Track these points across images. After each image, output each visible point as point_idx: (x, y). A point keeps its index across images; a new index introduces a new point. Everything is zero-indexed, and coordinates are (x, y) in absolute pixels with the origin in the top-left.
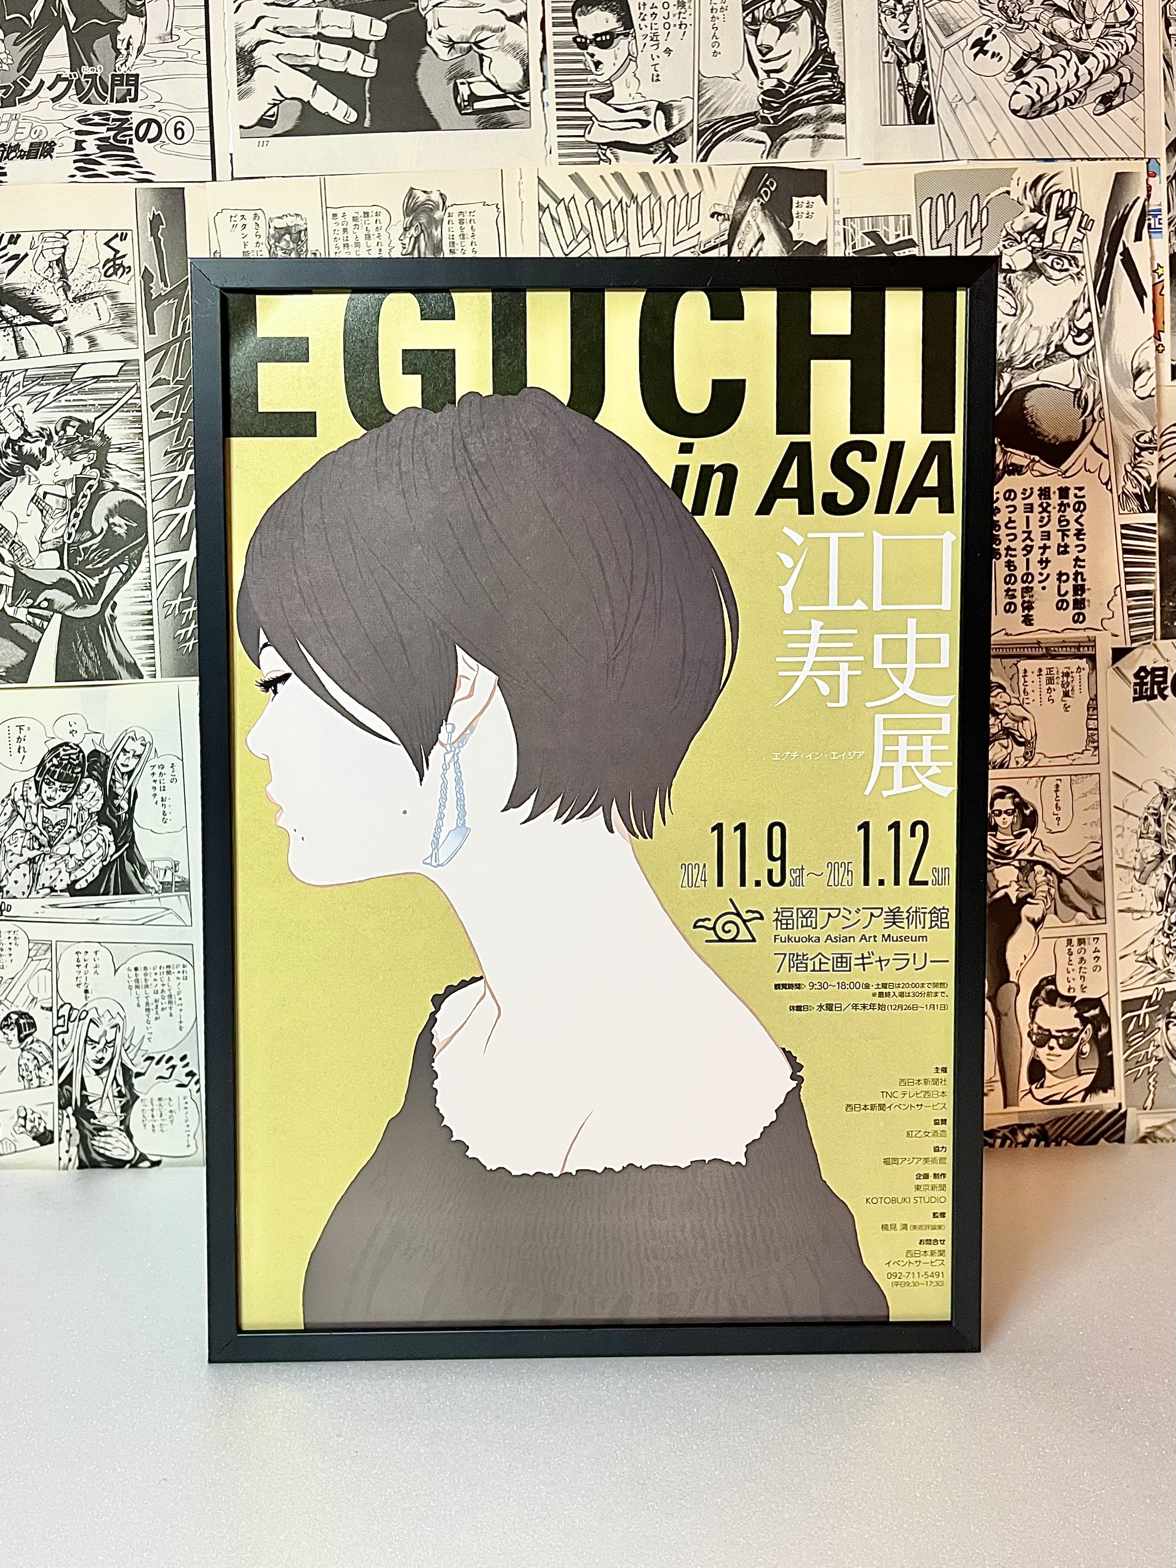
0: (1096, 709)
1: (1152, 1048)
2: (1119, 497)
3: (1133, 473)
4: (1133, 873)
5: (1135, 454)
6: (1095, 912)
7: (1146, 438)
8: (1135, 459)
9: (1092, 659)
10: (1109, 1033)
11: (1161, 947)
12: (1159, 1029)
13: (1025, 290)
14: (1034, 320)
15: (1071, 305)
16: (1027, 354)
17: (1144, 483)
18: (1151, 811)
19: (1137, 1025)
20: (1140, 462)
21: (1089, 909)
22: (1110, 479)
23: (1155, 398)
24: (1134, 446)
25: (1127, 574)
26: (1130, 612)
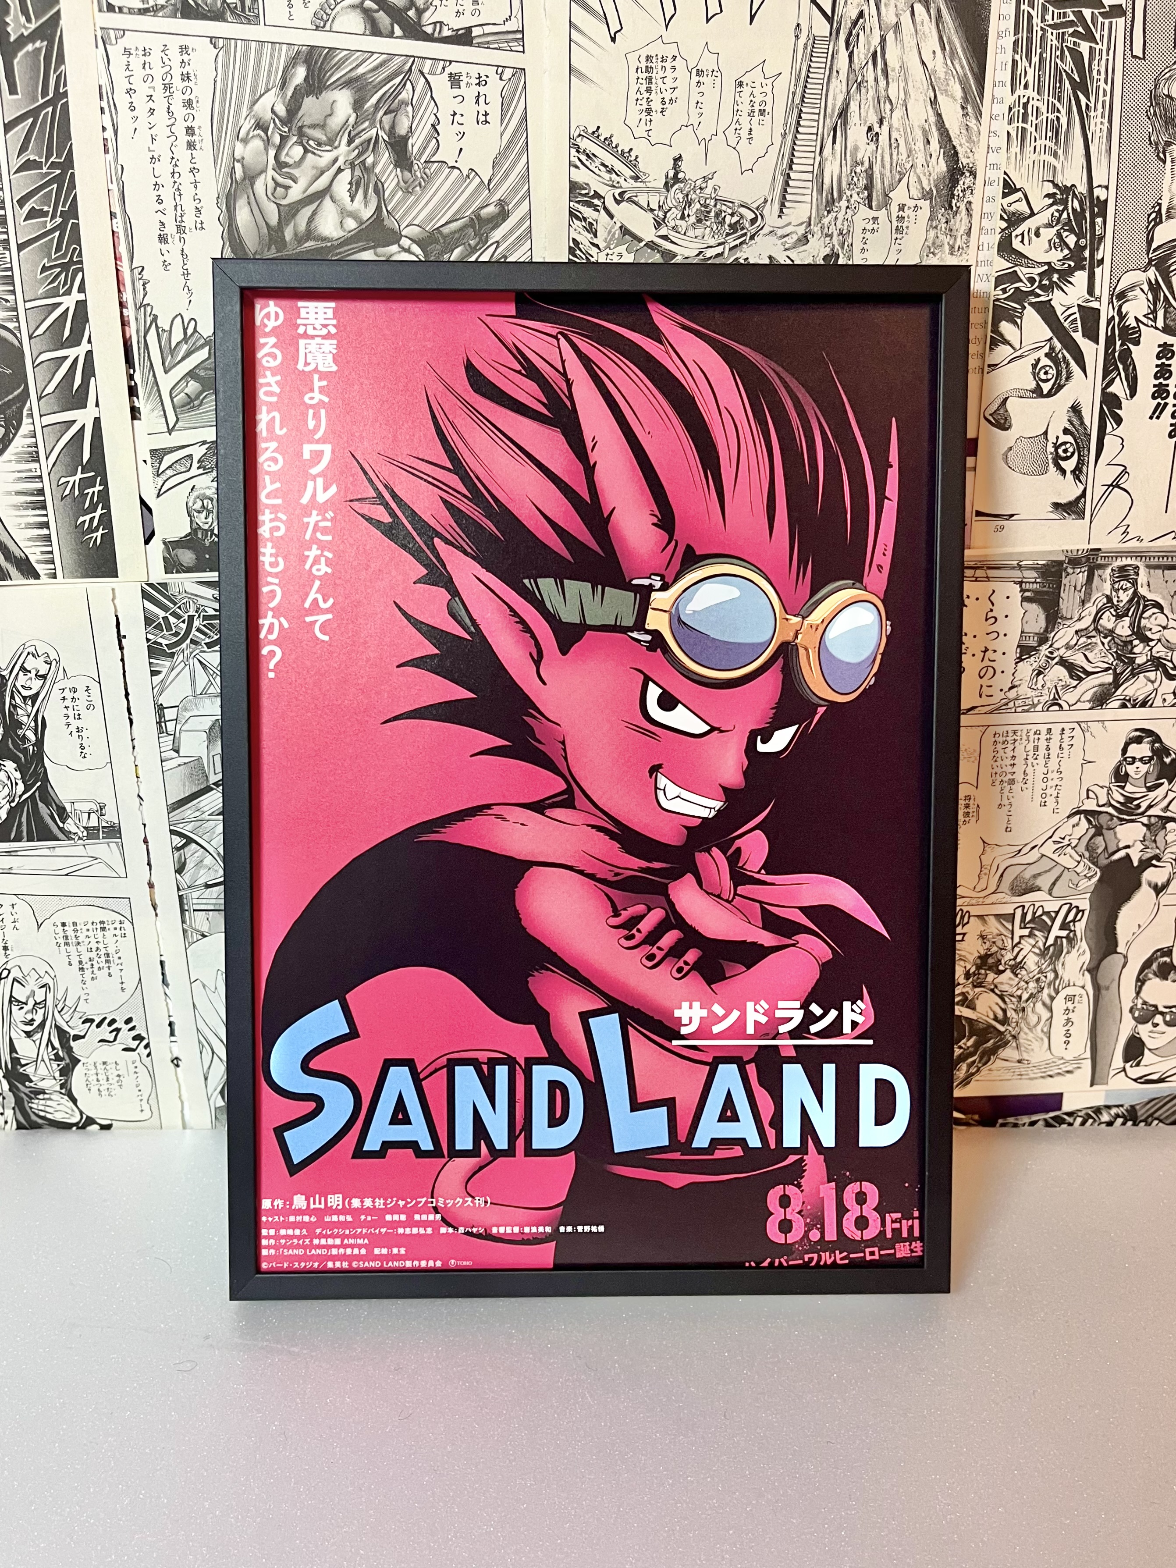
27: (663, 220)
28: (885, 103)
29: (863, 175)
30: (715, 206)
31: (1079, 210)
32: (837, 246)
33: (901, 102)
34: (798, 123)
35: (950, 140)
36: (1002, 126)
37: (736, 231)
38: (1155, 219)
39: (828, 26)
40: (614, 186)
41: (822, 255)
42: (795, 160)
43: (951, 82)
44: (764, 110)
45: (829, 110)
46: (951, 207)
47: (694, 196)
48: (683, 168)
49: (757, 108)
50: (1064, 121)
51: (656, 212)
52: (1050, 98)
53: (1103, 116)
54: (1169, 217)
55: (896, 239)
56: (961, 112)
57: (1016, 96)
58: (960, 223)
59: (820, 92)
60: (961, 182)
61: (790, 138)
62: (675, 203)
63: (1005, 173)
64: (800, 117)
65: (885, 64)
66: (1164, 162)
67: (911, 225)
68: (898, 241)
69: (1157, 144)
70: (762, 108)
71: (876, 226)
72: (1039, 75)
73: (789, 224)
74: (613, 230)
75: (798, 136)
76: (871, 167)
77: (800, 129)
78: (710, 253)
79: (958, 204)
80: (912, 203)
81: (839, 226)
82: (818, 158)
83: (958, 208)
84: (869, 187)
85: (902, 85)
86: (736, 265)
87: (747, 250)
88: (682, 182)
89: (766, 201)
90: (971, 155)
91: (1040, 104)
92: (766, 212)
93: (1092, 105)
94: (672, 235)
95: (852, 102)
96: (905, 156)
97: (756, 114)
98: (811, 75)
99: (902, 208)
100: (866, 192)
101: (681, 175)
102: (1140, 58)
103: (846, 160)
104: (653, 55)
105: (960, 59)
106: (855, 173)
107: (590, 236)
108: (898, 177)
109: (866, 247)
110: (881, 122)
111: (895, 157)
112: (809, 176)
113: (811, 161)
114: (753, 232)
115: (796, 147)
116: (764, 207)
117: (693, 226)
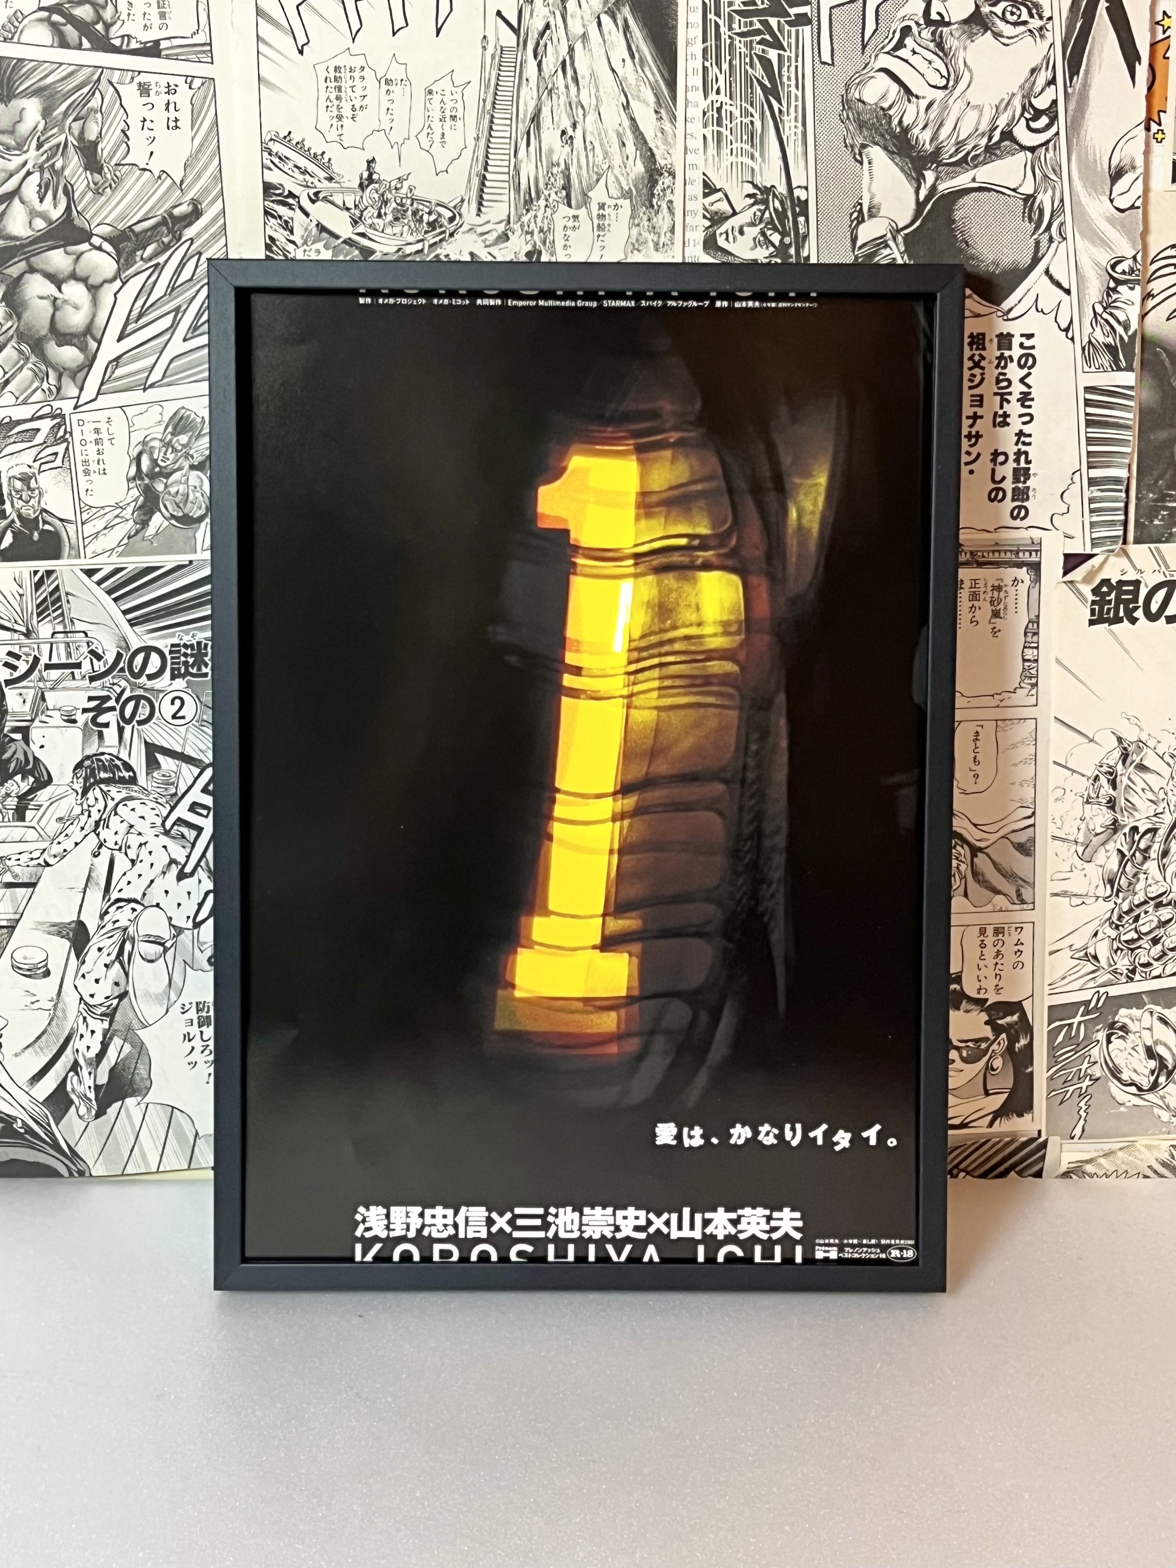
0: (1036, 634)
1: (1085, 1065)
2: (1083, 349)
3: (1105, 316)
4: (1073, 848)
5: (1108, 288)
6: (1019, 895)
7: (1124, 266)
8: (1108, 295)
9: (1035, 568)
10: (1030, 1045)
11: (1106, 942)
12: (1098, 1041)
13: (961, 50)
14: (973, 96)
15: (1026, 73)
16: (960, 144)
17: (1120, 329)
18: (1105, 769)
19: (1068, 1037)
20: (1115, 301)
21: (1011, 891)
22: (1071, 322)
23: (1140, 210)
24: (1108, 278)
25: (1089, 453)
26: (1092, 506)
27: (360, 218)
28: (577, 108)
29: (560, 176)
30: (412, 205)
31: (780, 209)
32: (538, 243)
33: (592, 107)
34: (491, 128)
35: (646, 142)
36: (696, 128)
37: (434, 229)
38: (857, 218)
39: (515, 37)
40: (308, 187)
41: (524, 252)
42: (490, 162)
43: (643, 88)
44: (456, 116)
45: (521, 115)
46: (652, 206)
47: (389, 196)
48: (376, 170)
49: (448, 114)
50: (758, 124)
51: (352, 211)
52: (744, 105)
53: (796, 120)
54: (871, 216)
55: (599, 236)
56: (654, 116)
57: (709, 101)
58: (663, 221)
59: (510, 99)
60: (660, 183)
61: (483, 142)
62: (371, 203)
63: (704, 174)
64: (492, 122)
65: (575, 72)
66: (861, 163)
67: (613, 223)
68: (601, 238)
69: (852, 147)
70: (453, 114)
71: (577, 224)
72: (730, 82)
73: (489, 222)
74: (310, 228)
75: (492, 140)
76: (567, 168)
77: (493, 133)
78: (409, 249)
79: (659, 203)
80: (612, 202)
81: (539, 224)
82: (513, 160)
83: (659, 206)
84: (567, 187)
85: (593, 92)
86: (437, 260)
87: (447, 247)
88: (376, 183)
89: (462, 201)
90: (668, 156)
91: (733, 109)
92: (464, 210)
93: (785, 109)
94: (370, 232)
95: (544, 108)
96: (601, 158)
97: (448, 119)
98: (500, 83)
99: (602, 206)
100: (564, 192)
101: (375, 177)
102: (829, 64)
103: (541, 161)
104: (342, 66)
105: (650, 67)
106: (552, 174)
107: (286, 233)
108: (595, 178)
109: (567, 243)
110: (574, 126)
111: (591, 158)
112: (506, 177)
113: (507, 163)
114: (452, 229)
115: (490, 150)
116: (461, 206)
117: (391, 224)
